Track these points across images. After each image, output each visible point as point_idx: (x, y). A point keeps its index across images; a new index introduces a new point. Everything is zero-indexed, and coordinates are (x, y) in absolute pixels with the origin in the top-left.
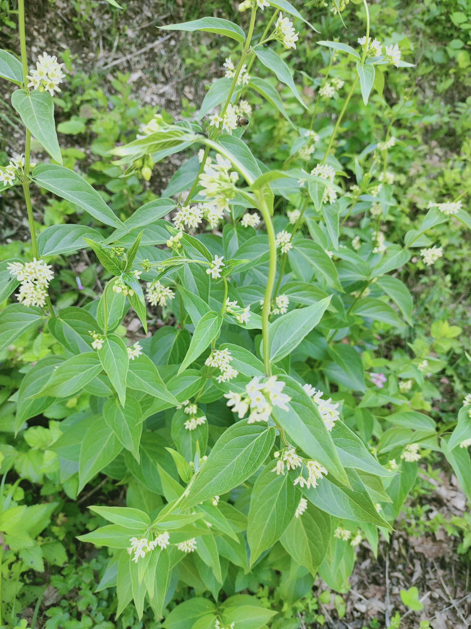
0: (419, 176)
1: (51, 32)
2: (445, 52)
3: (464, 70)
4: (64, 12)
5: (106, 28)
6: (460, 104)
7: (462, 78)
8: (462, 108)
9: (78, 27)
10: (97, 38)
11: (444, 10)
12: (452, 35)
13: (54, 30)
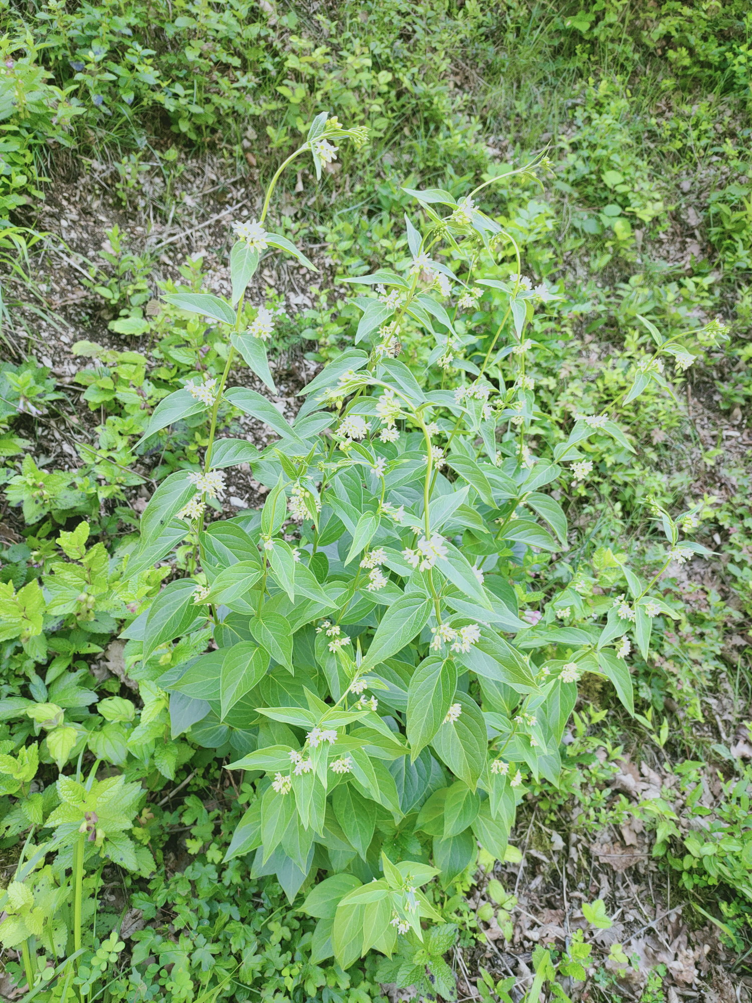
0: (573, 379)
1: (85, 200)
2: (599, 219)
3: (624, 241)
4: (103, 175)
5: (157, 195)
6: (622, 285)
7: (623, 252)
8: (624, 290)
9: (121, 194)
10: (145, 208)
11: (594, 167)
12: (606, 198)
13: (89, 198)
